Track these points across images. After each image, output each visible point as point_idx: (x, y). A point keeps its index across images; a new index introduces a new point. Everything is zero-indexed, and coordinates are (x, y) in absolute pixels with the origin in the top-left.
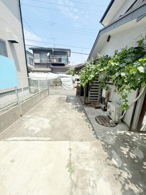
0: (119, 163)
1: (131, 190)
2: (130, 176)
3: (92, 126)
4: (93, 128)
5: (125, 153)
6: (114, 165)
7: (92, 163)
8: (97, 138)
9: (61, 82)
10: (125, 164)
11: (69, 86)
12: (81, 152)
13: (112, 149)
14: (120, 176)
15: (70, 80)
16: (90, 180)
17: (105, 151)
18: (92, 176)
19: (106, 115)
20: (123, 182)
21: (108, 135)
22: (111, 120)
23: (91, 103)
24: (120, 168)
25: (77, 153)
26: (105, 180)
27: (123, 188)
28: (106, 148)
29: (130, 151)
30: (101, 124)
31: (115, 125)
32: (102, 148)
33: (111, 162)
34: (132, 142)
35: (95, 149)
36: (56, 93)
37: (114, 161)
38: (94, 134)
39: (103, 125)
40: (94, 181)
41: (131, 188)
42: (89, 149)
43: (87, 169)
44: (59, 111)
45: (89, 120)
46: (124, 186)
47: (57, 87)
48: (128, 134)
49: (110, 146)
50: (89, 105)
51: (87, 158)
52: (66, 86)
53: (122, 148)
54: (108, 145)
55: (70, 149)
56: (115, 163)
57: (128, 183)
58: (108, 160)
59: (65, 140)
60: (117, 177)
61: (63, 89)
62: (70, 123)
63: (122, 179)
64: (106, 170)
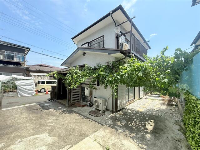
0: (122, 130)
1: (133, 136)
2: (129, 132)
3: (93, 120)
4: (94, 121)
5: (120, 124)
6: (121, 132)
7: (113, 138)
8: (102, 125)
9: (15, 87)
10: (124, 129)
11: (30, 90)
12: (102, 137)
13: (114, 126)
14: (126, 134)
15: (32, 82)
16: (119, 145)
17: (112, 129)
18: (118, 143)
19: (94, 109)
20: (129, 136)
21: (106, 120)
22: (100, 111)
23: (74, 104)
24: (124, 132)
25: (101, 140)
26: (124, 140)
27: (131, 138)
28: (111, 127)
29: (121, 122)
30: (96, 116)
31: (104, 113)
32: (109, 128)
33: (119, 132)
34: (118, 118)
35: (107, 131)
36: (10, 103)
37: (120, 131)
38: (99, 124)
39: (98, 116)
40: (121, 144)
41: (133, 135)
42: (105, 133)
43: (113, 142)
44: (48, 121)
45: (87, 117)
46: (130, 137)
47: (6, 94)
48: (113, 115)
49: (112, 125)
50: (73, 106)
51: (108, 138)
52: (25, 91)
53: (117, 123)
54: (111, 125)
55: (95, 140)
56: (121, 131)
57: (131, 135)
58: (117, 132)
59: (84, 139)
60: (126, 135)
61: (19, 96)
62: (74, 126)
63: (128, 135)
64: (121, 136)
